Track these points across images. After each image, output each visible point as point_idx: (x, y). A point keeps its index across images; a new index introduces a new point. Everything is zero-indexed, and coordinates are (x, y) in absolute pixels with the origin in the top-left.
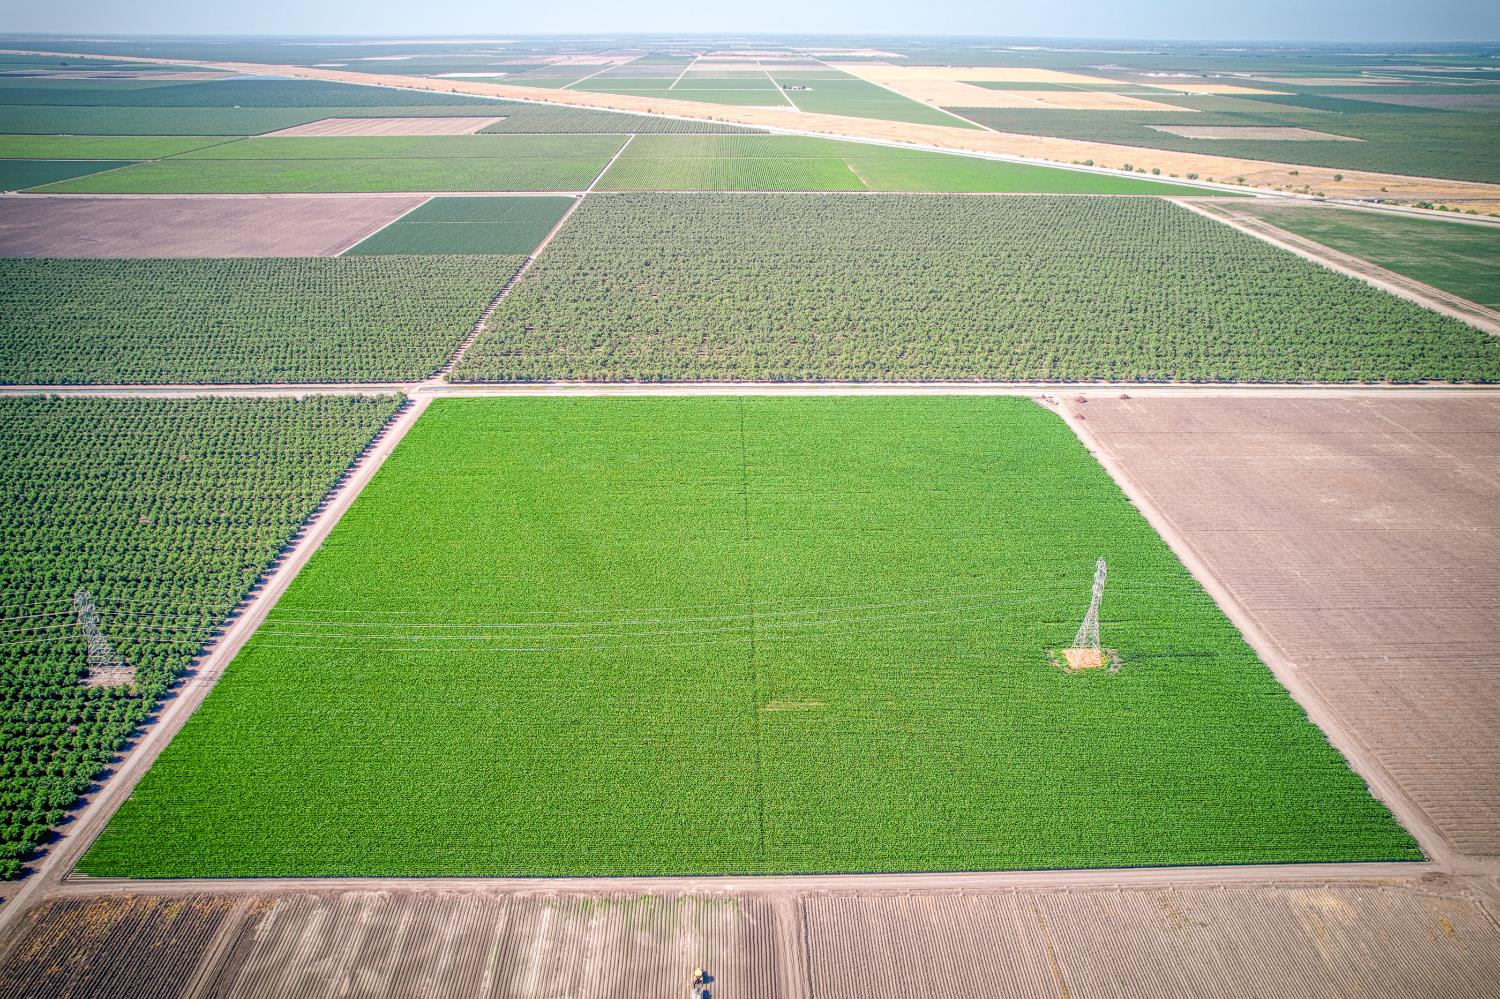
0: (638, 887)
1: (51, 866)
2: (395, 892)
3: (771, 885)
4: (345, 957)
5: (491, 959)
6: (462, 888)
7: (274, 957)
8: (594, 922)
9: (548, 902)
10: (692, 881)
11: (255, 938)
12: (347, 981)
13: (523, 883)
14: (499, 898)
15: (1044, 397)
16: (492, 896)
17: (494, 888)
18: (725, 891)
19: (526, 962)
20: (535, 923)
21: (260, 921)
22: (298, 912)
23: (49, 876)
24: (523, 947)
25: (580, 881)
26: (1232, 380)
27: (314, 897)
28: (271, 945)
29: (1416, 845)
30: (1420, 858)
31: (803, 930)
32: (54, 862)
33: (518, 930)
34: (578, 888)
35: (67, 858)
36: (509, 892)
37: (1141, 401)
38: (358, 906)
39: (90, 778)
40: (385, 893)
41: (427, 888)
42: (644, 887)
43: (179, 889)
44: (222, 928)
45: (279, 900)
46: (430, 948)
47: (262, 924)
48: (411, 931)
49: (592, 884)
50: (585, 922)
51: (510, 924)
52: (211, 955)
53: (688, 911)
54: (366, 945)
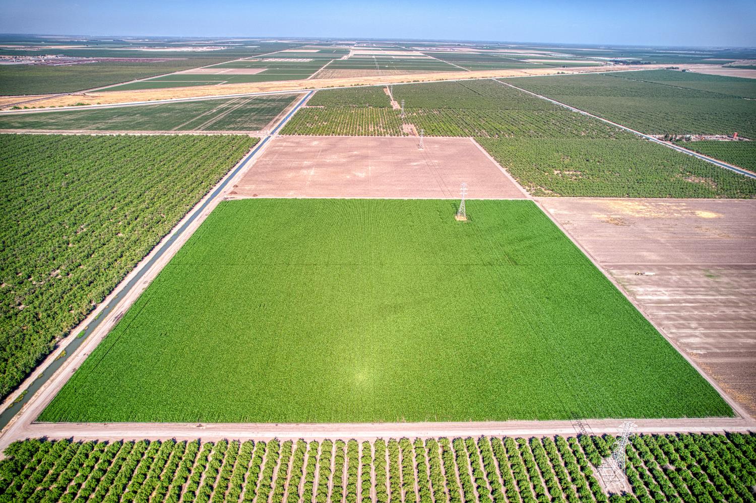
1: (742, 427)
22: (687, 346)
23: (746, 425)
32: (739, 428)
35: (733, 424)
44: (711, 362)
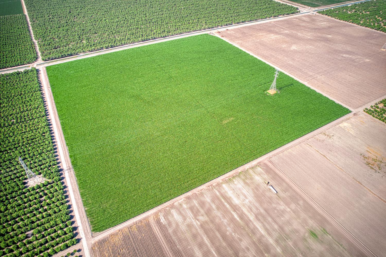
0: (236, 171)
2: (186, 198)
3: (261, 160)
4: (191, 217)
5: (223, 200)
6: (201, 189)
7: (174, 225)
8: (235, 183)
9: (222, 183)
10: (246, 165)
11: (164, 224)
12: (197, 221)
13: (212, 182)
14: (211, 188)
15: (210, 33)
16: (208, 188)
17: (207, 186)
18: (254, 164)
19: (230, 197)
20: (224, 189)
21: (160, 220)
22: (167, 214)
24: (226, 194)
25: (224, 176)
26: (245, 22)
27: (168, 208)
28: (170, 224)
29: (349, 110)
30: (350, 112)
31: (275, 165)
33: (222, 192)
34: (225, 177)
35: (86, 231)
36: (211, 185)
37: (232, 30)
38: (181, 205)
39: (67, 209)
40: (184, 199)
41: (192, 193)
42: (237, 171)
43: (130, 223)
44: (153, 226)
45: (159, 213)
46: (207, 206)
47: (161, 220)
48: (199, 203)
49: (227, 175)
50: (234, 183)
51: (219, 192)
52: (157, 233)
53: (251, 171)
54: (193, 212)
